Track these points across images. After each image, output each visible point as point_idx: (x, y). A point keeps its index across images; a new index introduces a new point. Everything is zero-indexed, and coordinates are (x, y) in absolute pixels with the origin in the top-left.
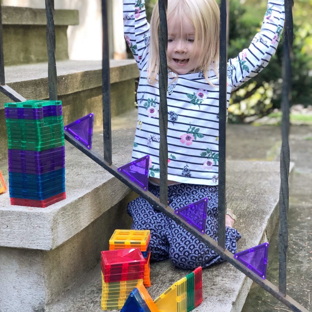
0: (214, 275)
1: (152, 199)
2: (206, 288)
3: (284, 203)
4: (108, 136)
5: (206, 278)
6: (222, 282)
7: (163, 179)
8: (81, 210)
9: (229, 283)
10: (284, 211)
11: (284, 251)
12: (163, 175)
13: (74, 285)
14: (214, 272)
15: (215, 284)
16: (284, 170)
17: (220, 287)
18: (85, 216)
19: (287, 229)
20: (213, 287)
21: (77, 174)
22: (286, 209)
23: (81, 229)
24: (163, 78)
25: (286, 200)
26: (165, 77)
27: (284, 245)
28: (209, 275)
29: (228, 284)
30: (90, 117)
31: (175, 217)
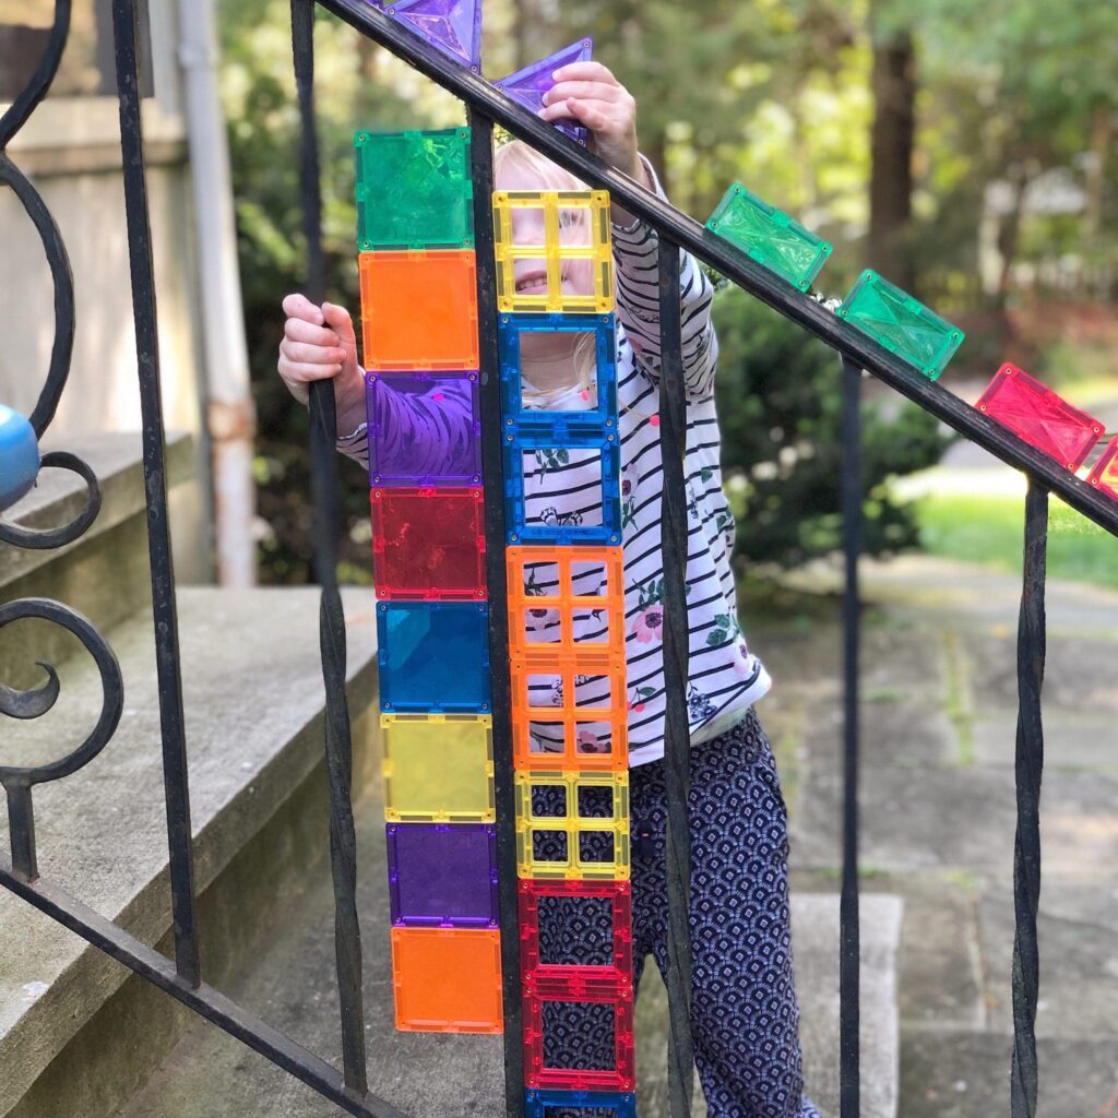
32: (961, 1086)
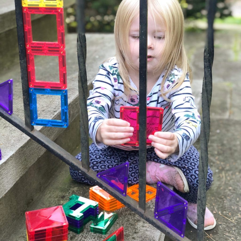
0: (136, 220)
1: (74, 164)
2: (128, 237)
3: (203, 171)
4: (28, 103)
5: (128, 223)
6: (143, 228)
7: (84, 145)
8: (4, 175)
9: (150, 229)
10: (202, 178)
11: (202, 214)
12: (84, 142)
13: (4, 236)
14: (136, 216)
15: (137, 231)
16: (204, 140)
17: (141, 235)
18: (10, 178)
19: (205, 194)
20: (135, 235)
21: (5, 126)
22: (205, 176)
23: (5, 192)
24: (82, 46)
25: (205, 168)
26: (83, 46)
27: (202, 209)
28: (131, 220)
29: (149, 231)
30: (9, 83)
31: (97, 181)
32: (218, 131)
